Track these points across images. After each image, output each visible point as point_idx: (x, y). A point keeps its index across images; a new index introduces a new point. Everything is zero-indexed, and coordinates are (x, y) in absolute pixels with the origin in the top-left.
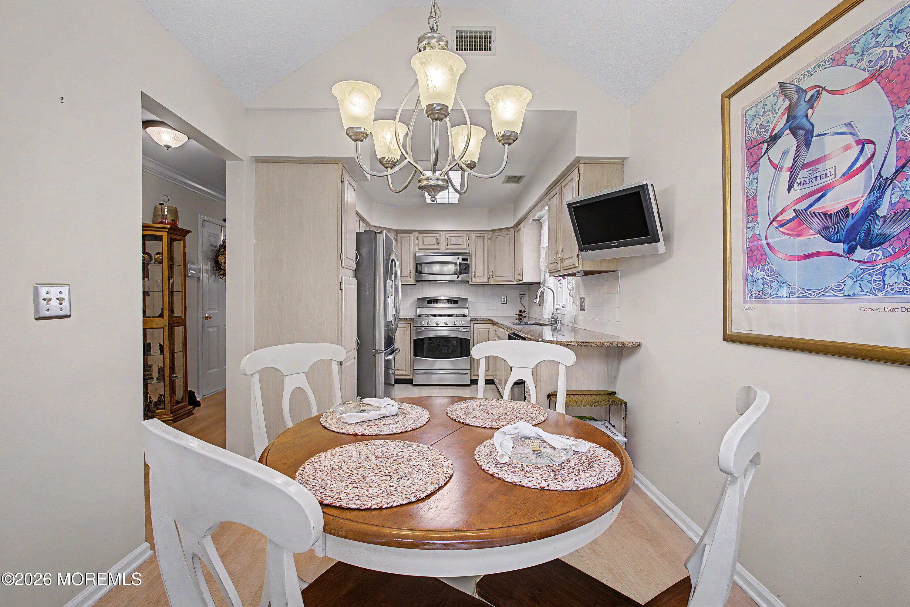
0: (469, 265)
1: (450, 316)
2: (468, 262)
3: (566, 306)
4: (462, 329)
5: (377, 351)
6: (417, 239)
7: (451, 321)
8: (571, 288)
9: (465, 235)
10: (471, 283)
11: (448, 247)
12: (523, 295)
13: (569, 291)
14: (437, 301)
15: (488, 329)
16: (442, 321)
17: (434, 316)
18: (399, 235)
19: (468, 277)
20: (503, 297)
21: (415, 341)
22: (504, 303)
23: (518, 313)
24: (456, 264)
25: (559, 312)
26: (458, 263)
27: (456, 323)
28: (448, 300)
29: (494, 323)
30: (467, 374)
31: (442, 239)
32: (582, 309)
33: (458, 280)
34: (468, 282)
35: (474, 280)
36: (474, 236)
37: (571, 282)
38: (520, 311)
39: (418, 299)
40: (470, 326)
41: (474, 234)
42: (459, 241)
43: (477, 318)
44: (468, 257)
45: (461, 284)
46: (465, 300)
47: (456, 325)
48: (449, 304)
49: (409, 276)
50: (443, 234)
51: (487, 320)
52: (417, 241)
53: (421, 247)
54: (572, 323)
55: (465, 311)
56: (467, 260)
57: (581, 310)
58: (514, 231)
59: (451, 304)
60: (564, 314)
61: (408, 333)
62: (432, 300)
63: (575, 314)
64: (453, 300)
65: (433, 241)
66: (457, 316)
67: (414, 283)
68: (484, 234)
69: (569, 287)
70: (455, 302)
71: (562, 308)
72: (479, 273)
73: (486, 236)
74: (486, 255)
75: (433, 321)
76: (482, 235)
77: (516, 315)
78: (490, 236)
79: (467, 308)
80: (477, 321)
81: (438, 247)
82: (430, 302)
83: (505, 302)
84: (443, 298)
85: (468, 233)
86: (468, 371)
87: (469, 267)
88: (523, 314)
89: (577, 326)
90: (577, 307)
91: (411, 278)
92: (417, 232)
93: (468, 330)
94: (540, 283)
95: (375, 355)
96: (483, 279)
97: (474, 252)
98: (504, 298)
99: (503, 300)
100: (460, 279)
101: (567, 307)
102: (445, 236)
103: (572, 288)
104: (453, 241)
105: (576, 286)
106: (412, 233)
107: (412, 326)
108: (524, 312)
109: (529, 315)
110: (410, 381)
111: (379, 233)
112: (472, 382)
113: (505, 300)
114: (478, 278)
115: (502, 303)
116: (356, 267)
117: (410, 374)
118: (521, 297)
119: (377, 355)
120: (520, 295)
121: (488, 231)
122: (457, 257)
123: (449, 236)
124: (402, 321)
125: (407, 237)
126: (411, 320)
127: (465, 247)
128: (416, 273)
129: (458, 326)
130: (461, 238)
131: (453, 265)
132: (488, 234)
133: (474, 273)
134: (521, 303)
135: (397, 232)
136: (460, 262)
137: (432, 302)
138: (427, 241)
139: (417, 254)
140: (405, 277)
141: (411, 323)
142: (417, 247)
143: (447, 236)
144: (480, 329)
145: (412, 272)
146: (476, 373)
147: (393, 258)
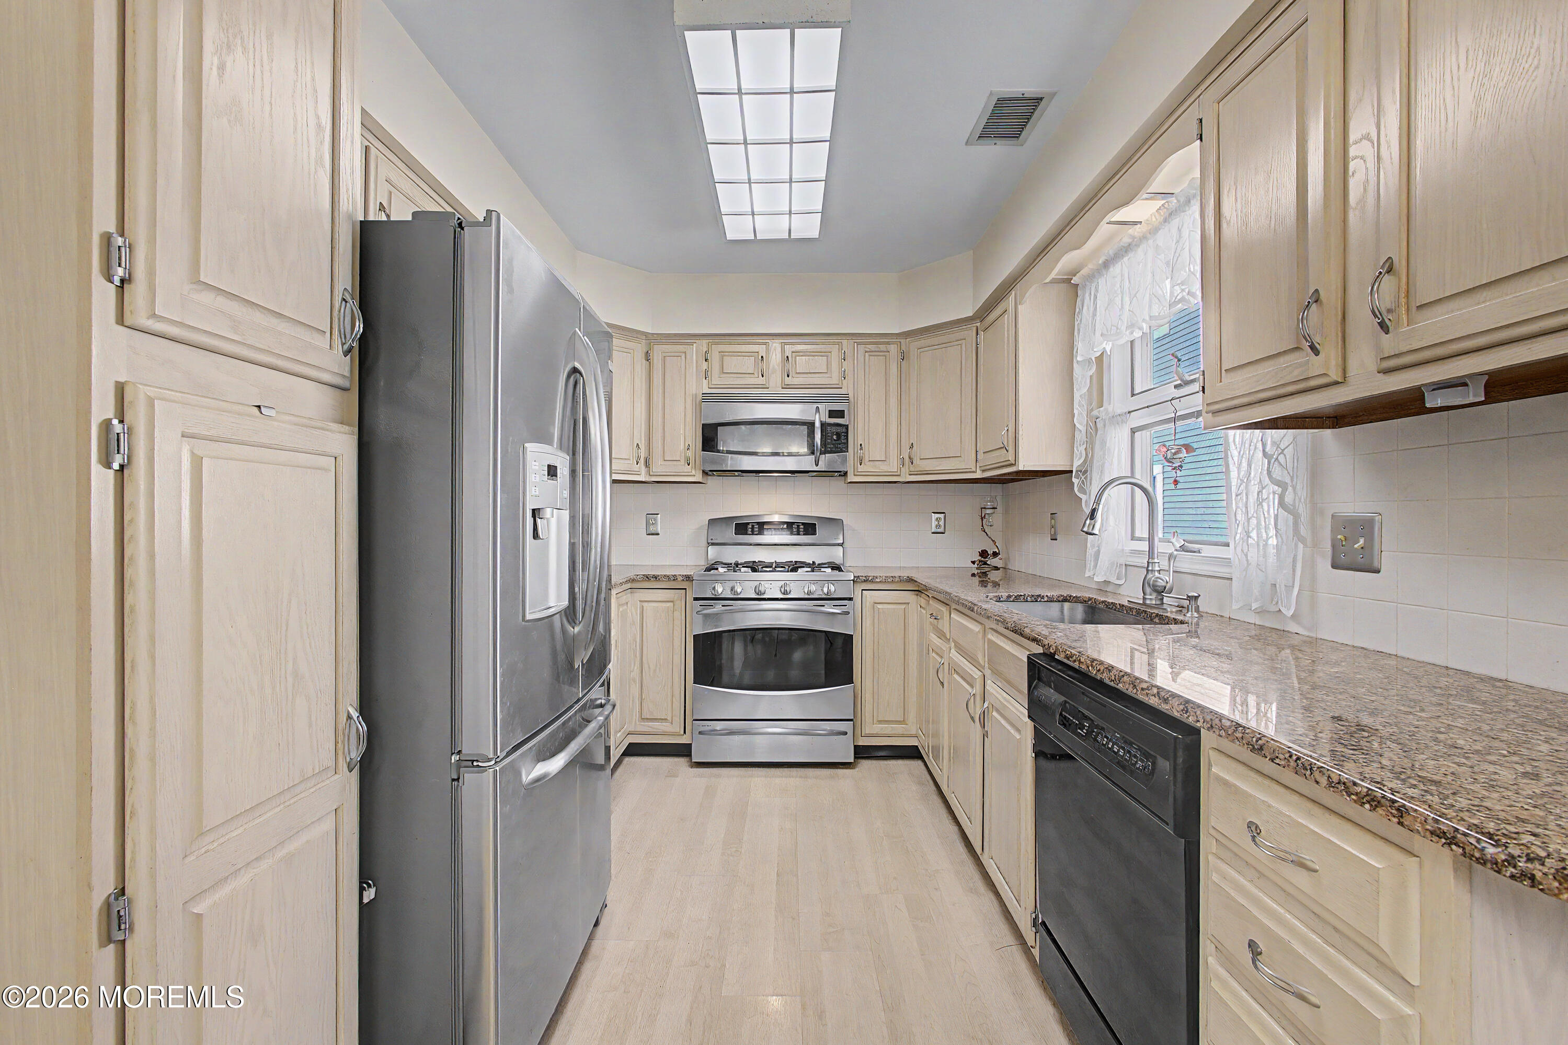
0: (847, 429)
1: (795, 567)
2: (845, 421)
4: (829, 608)
5: (472, 763)
6: (707, 360)
7: (799, 583)
8: (1287, 478)
9: (835, 349)
10: (851, 478)
11: (788, 381)
12: (988, 511)
14: (761, 527)
15: (906, 608)
16: (772, 583)
17: (754, 567)
18: (658, 350)
19: (844, 461)
20: (935, 516)
21: (699, 639)
22: (939, 530)
23: (977, 558)
24: (811, 425)
26: (817, 424)
27: (813, 588)
28: (790, 525)
29: (920, 590)
30: (845, 732)
31: (775, 358)
33: (816, 469)
34: (845, 474)
35: (861, 468)
36: (861, 348)
37: (1287, 451)
38: (984, 554)
39: (712, 522)
40: (851, 599)
41: (858, 344)
42: (820, 363)
43: (871, 574)
44: (844, 407)
45: (825, 481)
46: (834, 523)
47: (813, 596)
48: (792, 534)
49: (683, 459)
50: (776, 345)
51: (901, 580)
52: (705, 364)
53: (716, 381)
55: (836, 555)
56: (840, 414)
58: (975, 329)
59: (798, 534)
61: (679, 615)
62: (748, 524)
64: (803, 524)
65: (748, 364)
66: (814, 567)
67: (699, 477)
68: (888, 343)
70: (809, 528)
72: (874, 451)
73: (893, 349)
74: (893, 401)
75: (746, 584)
76: (882, 347)
77: (973, 562)
78: (904, 347)
79: (841, 545)
80: (872, 581)
81: (761, 381)
82: (742, 528)
83: (941, 530)
84: (776, 518)
85: (845, 342)
86: (847, 726)
87: (847, 433)
88: (990, 561)
91: (688, 464)
92: (705, 342)
93: (844, 609)
94: (1071, 472)
95: (458, 779)
96: (884, 468)
97: (861, 393)
98: (938, 520)
99: (934, 523)
100: (822, 466)
102: (783, 351)
103: (1292, 477)
104: (802, 363)
106: (691, 343)
107: (690, 599)
108: (995, 554)
109: (1006, 564)
110: (683, 751)
111: (477, 224)
112: (863, 753)
113: (942, 523)
114: (871, 463)
115: (933, 531)
116: (347, 374)
117: (682, 732)
118: (985, 516)
119: (469, 777)
120: (982, 508)
121: (898, 334)
122: (815, 406)
123: (793, 350)
124: (661, 583)
125: (680, 354)
126: (688, 578)
127: (835, 380)
128: (703, 450)
129: (820, 597)
130: (826, 354)
131: (804, 429)
132: (899, 343)
133: (861, 449)
134: (984, 531)
135: (652, 340)
136: (823, 420)
137: (746, 530)
138: (732, 364)
139: (707, 398)
140: (675, 463)
141: (686, 589)
142: (705, 382)
143: (789, 349)
144: (879, 606)
145: (692, 447)
146: (867, 730)
147: (577, 365)
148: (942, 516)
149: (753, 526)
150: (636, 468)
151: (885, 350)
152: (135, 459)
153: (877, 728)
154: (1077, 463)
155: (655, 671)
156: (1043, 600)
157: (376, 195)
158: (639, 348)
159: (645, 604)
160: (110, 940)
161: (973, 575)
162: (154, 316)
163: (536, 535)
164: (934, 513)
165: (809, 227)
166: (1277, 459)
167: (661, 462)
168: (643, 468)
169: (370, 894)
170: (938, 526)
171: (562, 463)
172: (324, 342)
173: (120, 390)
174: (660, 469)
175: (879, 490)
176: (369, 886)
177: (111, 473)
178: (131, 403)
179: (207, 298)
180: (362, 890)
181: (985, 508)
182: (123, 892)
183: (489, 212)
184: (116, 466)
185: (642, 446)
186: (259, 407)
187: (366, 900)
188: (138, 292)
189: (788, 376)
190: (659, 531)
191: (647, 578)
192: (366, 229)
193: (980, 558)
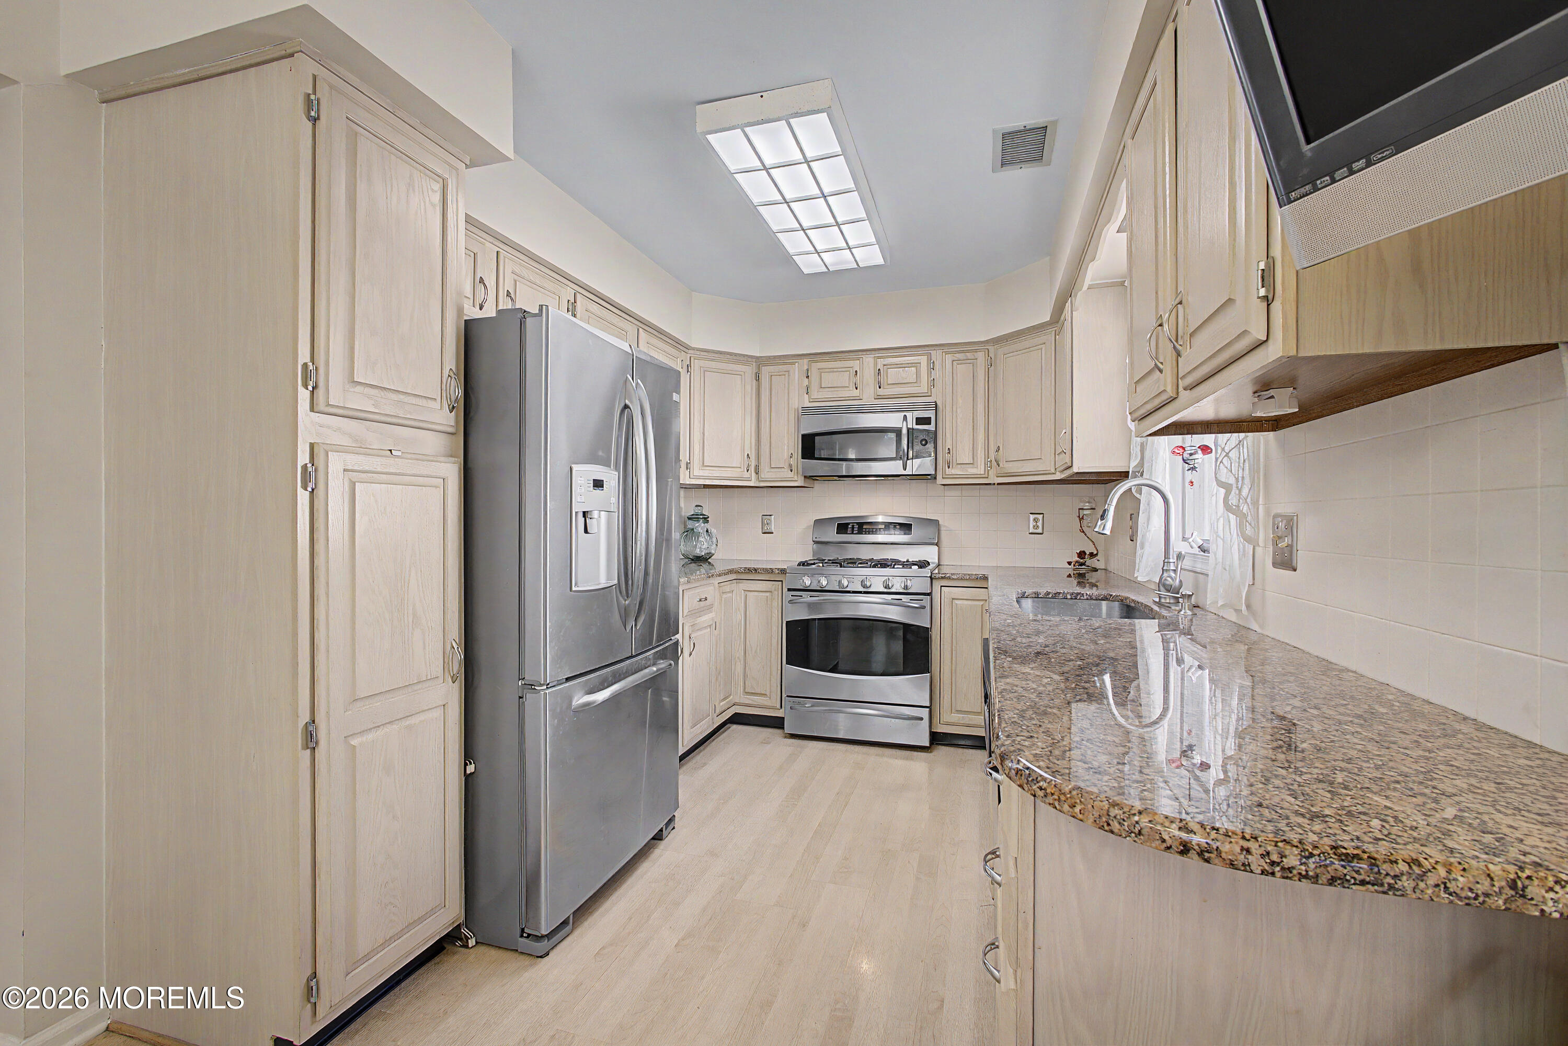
0: (935, 434)
2: (931, 427)
3: (1212, 548)
4: (907, 600)
5: (531, 687)
6: (808, 377)
7: (897, 579)
8: (1232, 481)
9: (924, 360)
10: (941, 480)
11: (881, 392)
12: (1086, 512)
13: (1222, 491)
14: (862, 527)
15: (982, 603)
16: (877, 578)
17: (860, 563)
18: (766, 371)
19: (931, 465)
20: (1032, 517)
21: (791, 626)
22: (1037, 531)
23: (1075, 558)
24: (898, 432)
25: (1187, 563)
26: (904, 431)
27: (903, 583)
28: (893, 525)
30: (921, 719)
31: (868, 374)
32: (1285, 561)
33: (904, 472)
34: (934, 476)
35: (948, 471)
36: (949, 358)
37: (1233, 454)
38: (1082, 554)
39: (818, 522)
40: (931, 594)
41: (947, 353)
42: (911, 374)
44: (931, 414)
45: (917, 484)
46: (933, 523)
47: (893, 590)
49: (786, 466)
50: (869, 359)
51: (975, 577)
52: (806, 382)
53: (815, 394)
54: (1238, 611)
56: (927, 421)
57: (1275, 565)
58: (1052, 332)
60: (1205, 572)
61: (776, 604)
62: (848, 524)
63: (1249, 580)
64: (901, 524)
65: (844, 379)
67: (802, 482)
68: (976, 351)
69: (1224, 476)
70: (907, 528)
71: (1197, 550)
72: (964, 456)
73: (981, 356)
74: (980, 407)
75: (832, 577)
76: (969, 354)
77: (1069, 563)
78: (992, 355)
79: (935, 544)
80: (949, 578)
81: (856, 393)
82: (843, 528)
83: (1040, 531)
84: (880, 519)
85: (934, 352)
86: (924, 713)
87: (935, 438)
88: (1089, 562)
89: (1261, 627)
90: (1259, 551)
91: (791, 471)
92: (806, 361)
93: (926, 603)
94: (1129, 473)
95: (523, 697)
96: (972, 470)
97: (949, 399)
98: (1036, 520)
99: (1032, 523)
100: (908, 472)
101: (1217, 549)
102: (876, 364)
103: (1237, 480)
104: (893, 375)
105: (1254, 471)
106: (793, 364)
107: (785, 589)
108: (1092, 555)
109: (1106, 563)
110: (776, 723)
111: (535, 315)
112: (937, 739)
113: (1040, 524)
114: (959, 466)
115: (1031, 531)
116: (453, 423)
117: (779, 706)
118: (1083, 516)
119: (530, 697)
120: (1079, 509)
121: (987, 342)
122: (903, 414)
123: (885, 363)
124: (760, 575)
125: (784, 373)
126: (783, 571)
127: (924, 388)
128: (803, 458)
129: (898, 591)
130: (916, 365)
131: (893, 435)
132: (987, 350)
133: (949, 453)
134: (1083, 532)
135: (760, 362)
136: (910, 426)
137: (847, 528)
138: (828, 379)
139: (806, 411)
140: (780, 470)
141: (782, 581)
142: (806, 396)
143: (881, 362)
144: (957, 602)
145: (795, 456)
146: (946, 717)
147: (627, 402)
148: (1040, 517)
149: (853, 526)
150: (747, 475)
151: (973, 357)
152: (318, 486)
153: (955, 718)
154: (1133, 464)
155: (756, 652)
156: (1082, 598)
157: (504, 285)
158: (749, 371)
159: (748, 593)
160: (308, 748)
161: (1069, 576)
162: (328, 405)
163: (586, 531)
164: (1031, 513)
165: (872, 256)
166: (1221, 462)
167: (767, 469)
168: (754, 474)
169: (471, 769)
170: (1036, 527)
171: (611, 477)
172: (437, 405)
173: (312, 446)
174: (769, 475)
175: (976, 491)
176: (471, 763)
177: (308, 493)
178: (317, 454)
179: (359, 389)
180: (466, 765)
181: (1083, 509)
182: (314, 722)
183: (541, 306)
184: (310, 489)
185: (753, 457)
186: (391, 450)
187: (468, 772)
188: (320, 392)
189: (880, 388)
190: (773, 530)
191: (749, 571)
192: (469, 326)
193: (1078, 559)
